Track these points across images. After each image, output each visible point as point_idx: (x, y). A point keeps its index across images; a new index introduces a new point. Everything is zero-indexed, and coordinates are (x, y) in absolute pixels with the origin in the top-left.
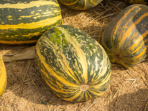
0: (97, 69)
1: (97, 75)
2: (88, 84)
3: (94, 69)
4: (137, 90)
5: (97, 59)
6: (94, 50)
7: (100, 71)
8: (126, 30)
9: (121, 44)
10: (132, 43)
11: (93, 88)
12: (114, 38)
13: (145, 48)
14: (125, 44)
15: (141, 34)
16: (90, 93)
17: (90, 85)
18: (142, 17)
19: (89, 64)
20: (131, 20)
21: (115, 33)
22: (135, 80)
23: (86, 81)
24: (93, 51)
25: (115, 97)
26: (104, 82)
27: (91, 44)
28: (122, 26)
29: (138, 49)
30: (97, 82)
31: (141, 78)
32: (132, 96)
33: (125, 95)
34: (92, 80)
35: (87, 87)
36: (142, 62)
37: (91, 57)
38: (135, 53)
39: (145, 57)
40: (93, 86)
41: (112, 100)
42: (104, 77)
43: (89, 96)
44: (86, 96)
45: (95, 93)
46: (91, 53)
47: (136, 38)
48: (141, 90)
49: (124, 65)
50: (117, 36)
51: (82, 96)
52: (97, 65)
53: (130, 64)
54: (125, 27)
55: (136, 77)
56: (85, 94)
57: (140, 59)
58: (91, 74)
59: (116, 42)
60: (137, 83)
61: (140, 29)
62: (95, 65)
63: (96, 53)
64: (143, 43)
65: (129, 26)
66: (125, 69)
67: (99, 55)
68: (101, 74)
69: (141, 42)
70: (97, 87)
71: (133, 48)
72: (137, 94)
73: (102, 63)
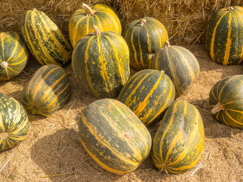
0: (11, 118)
1: (11, 122)
2: (6, 131)
3: (8, 118)
4: (55, 132)
5: (9, 110)
6: (8, 104)
7: (14, 119)
8: (37, 85)
9: (34, 97)
10: (43, 94)
11: (12, 134)
12: (28, 93)
13: (56, 97)
14: (37, 96)
15: (50, 86)
16: (11, 140)
17: (9, 132)
18: (49, 73)
19: (3, 114)
20: (40, 77)
21: (29, 89)
22: (54, 124)
23: (4, 129)
24: (6, 105)
25: (36, 140)
26: (21, 127)
27: (5, 100)
28: (33, 83)
29: (49, 98)
30: (13, 128)
31: (59, 122)
32: (51, 137)
33: (45, 137)
34: (9, 127)
35: (7, 135)
36: (59, 110)
37: (4, 109)
38: (47, 102)
39: (59, 104)
40: (11, 133)
41: (34, 143)
42: (19, 123)
43: (10, 143)
44: (8, 143)
45: (15, 139)
46: (5, 106)
47: (46, 90)
48: (59, 131)
49: (42, 114)
50: (30, 91)
51: (5, 144)
52: (10, 115)
53: (47, 112)
54: (36, 83)
55: (54, 122)
56: (6, 141)
57: (53, 106)
58: (6, 122)
59: (30, 96)
60: (55, 126)
61: (48, 83)
62: (8, 115)
63: (9, 105)
64: (53, 93)
65: (39, 81)
66: (45, 117)
67: (12, 106)
68: (16, 121)
69: (51, 92)
70: (15, 133)
71: (44, 98)
72: (55, 134)
73: (15, 112)
